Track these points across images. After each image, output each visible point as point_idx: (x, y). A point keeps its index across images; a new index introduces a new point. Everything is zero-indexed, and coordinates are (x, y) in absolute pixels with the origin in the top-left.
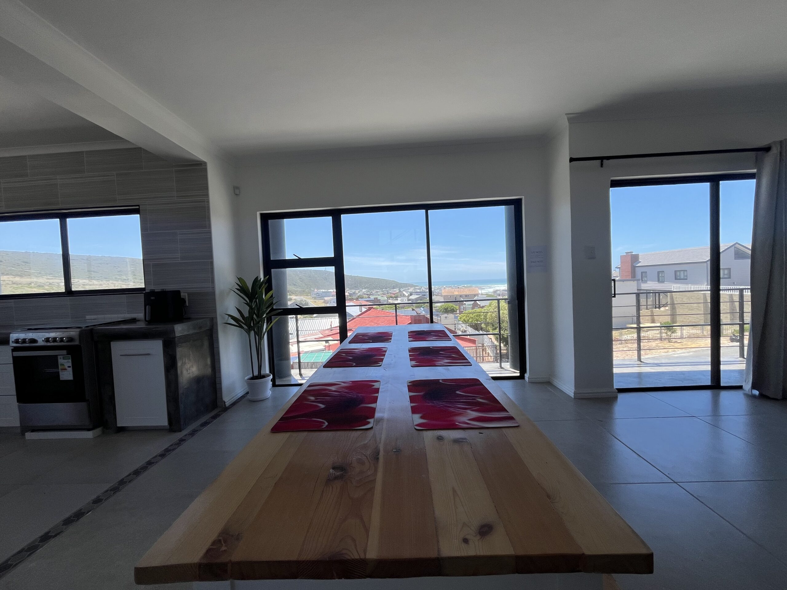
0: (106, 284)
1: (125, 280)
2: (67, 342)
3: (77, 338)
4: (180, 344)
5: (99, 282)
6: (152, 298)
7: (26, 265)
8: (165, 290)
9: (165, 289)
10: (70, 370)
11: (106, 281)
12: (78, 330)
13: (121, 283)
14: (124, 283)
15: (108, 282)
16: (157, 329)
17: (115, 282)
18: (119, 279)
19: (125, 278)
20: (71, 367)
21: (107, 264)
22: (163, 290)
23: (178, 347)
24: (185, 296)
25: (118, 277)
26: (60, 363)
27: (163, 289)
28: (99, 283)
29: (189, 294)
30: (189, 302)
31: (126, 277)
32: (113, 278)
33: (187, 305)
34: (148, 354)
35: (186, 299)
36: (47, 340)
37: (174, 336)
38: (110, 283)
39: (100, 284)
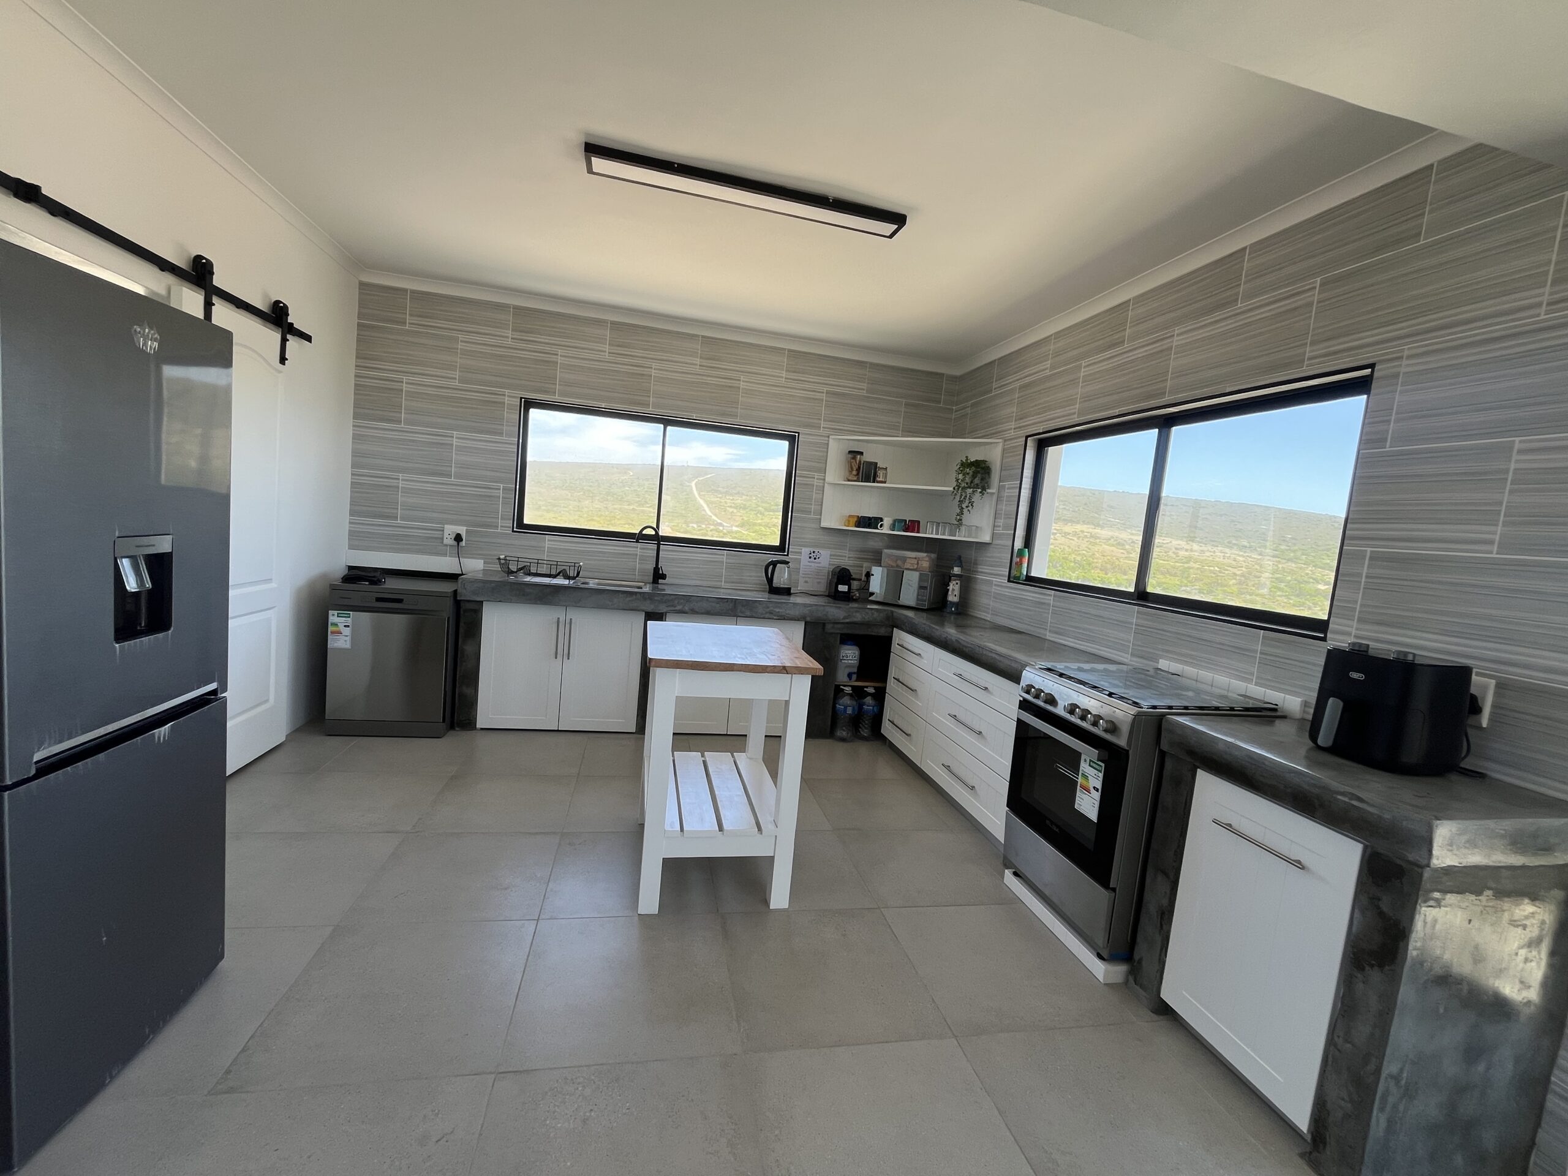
0: (1210, 552)
1: (1246, 547)
2: (1106, 731)
3: (1125, 729)
4: (1437, 895)
5: (1201, 546)
6: (1355, 675)
7: (1110, 511)
8: (1410, 657)
9: (1414, 655)
10: (1097, 796)
11: (1213, 545)
12: (1134, 710)
13: (1237, 552)
14: (1241, 553)
15: (1215, 549)
16: (1355, 803)
17: (1227, 550)
18: (1235, 544)
19: (1246, 544)
20: (1100, 791)
21: (1221, 515)
22: (1402, 657)
23: (1425, 901)
24: (1485, 688)
25: (1234, 542)
26: (1083, 770)
27: (1406, 654)
28: (1201, 548)
29: (1502, 686)
30: (1492, 714)
31: (1248, 543)
32: (1225, 542)
33: (1485, 723)
34: (1299, 865)
35: (1484, 698)
36: (1072, 709)
37: (1424, 862)
38: (1217, 549)
39: (1202, 551)
